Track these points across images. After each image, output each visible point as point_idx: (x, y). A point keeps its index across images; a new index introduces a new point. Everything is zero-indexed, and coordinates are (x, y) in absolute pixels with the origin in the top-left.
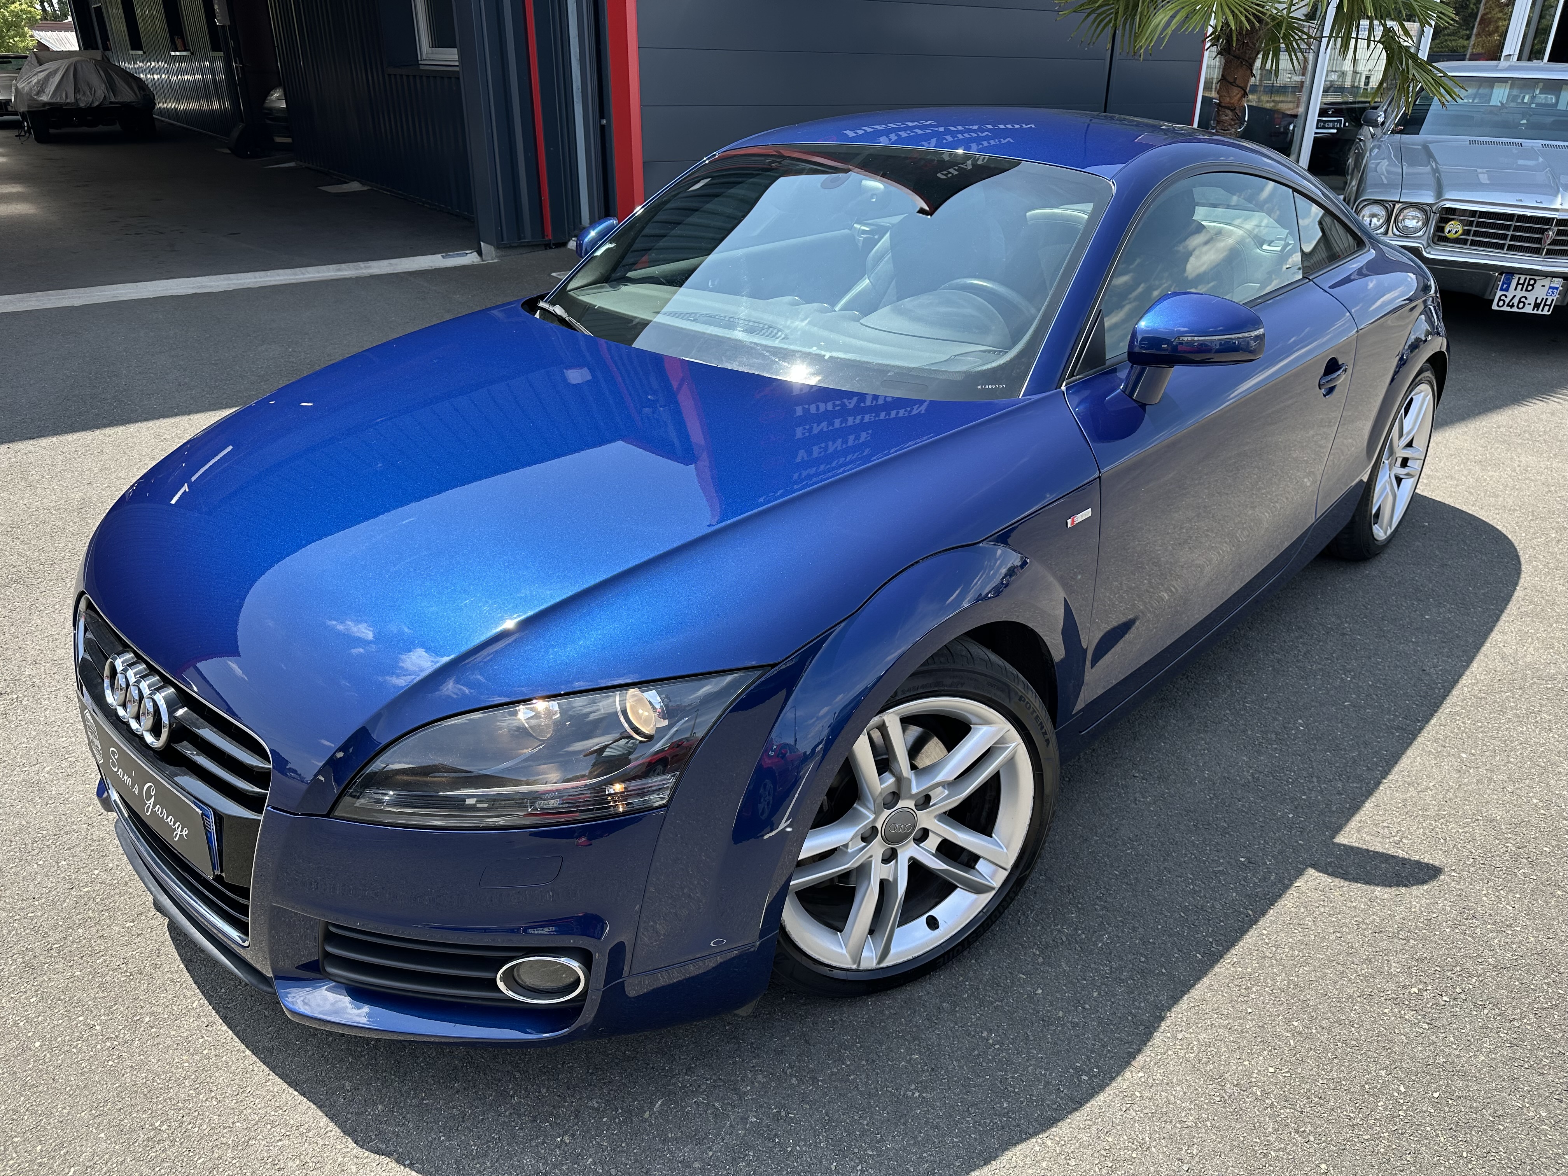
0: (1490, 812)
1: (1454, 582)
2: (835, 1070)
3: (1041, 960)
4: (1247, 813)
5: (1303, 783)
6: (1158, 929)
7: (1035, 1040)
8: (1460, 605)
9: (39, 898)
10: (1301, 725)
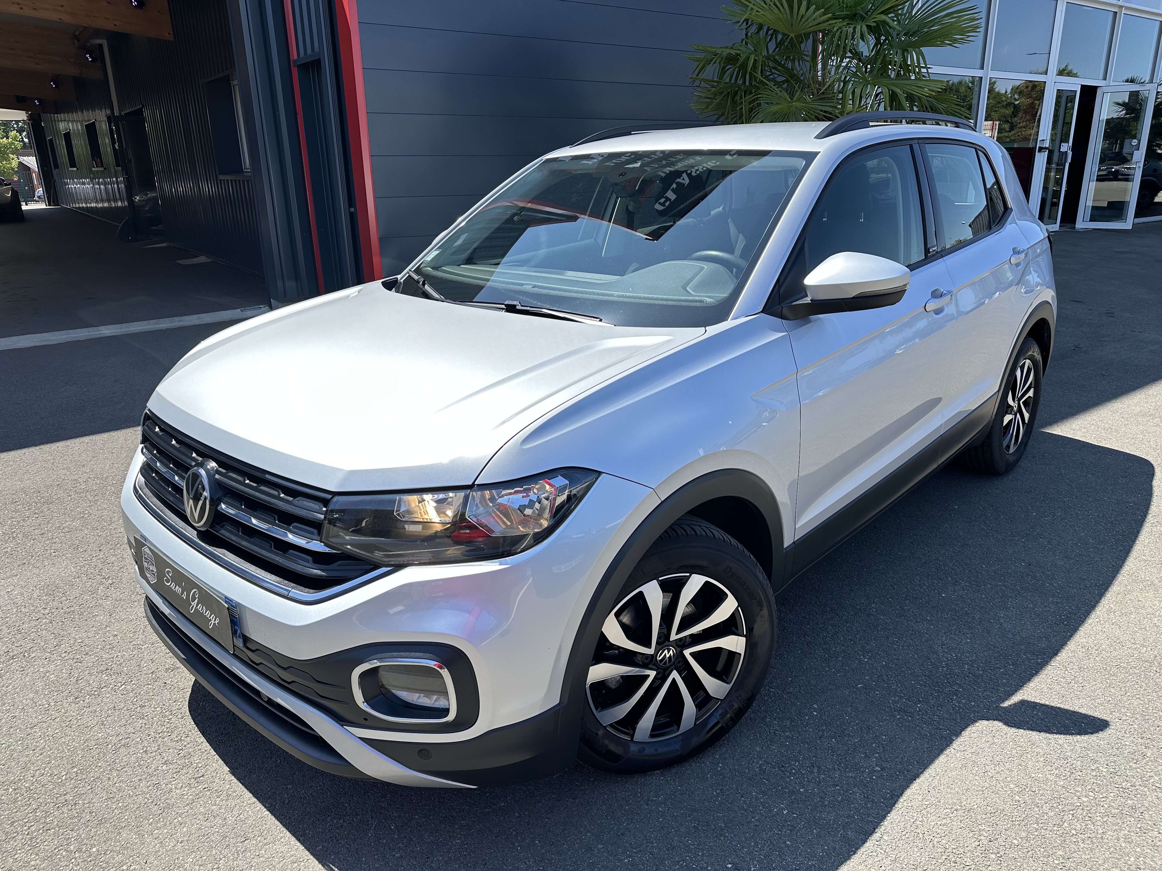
10: (815, 710)
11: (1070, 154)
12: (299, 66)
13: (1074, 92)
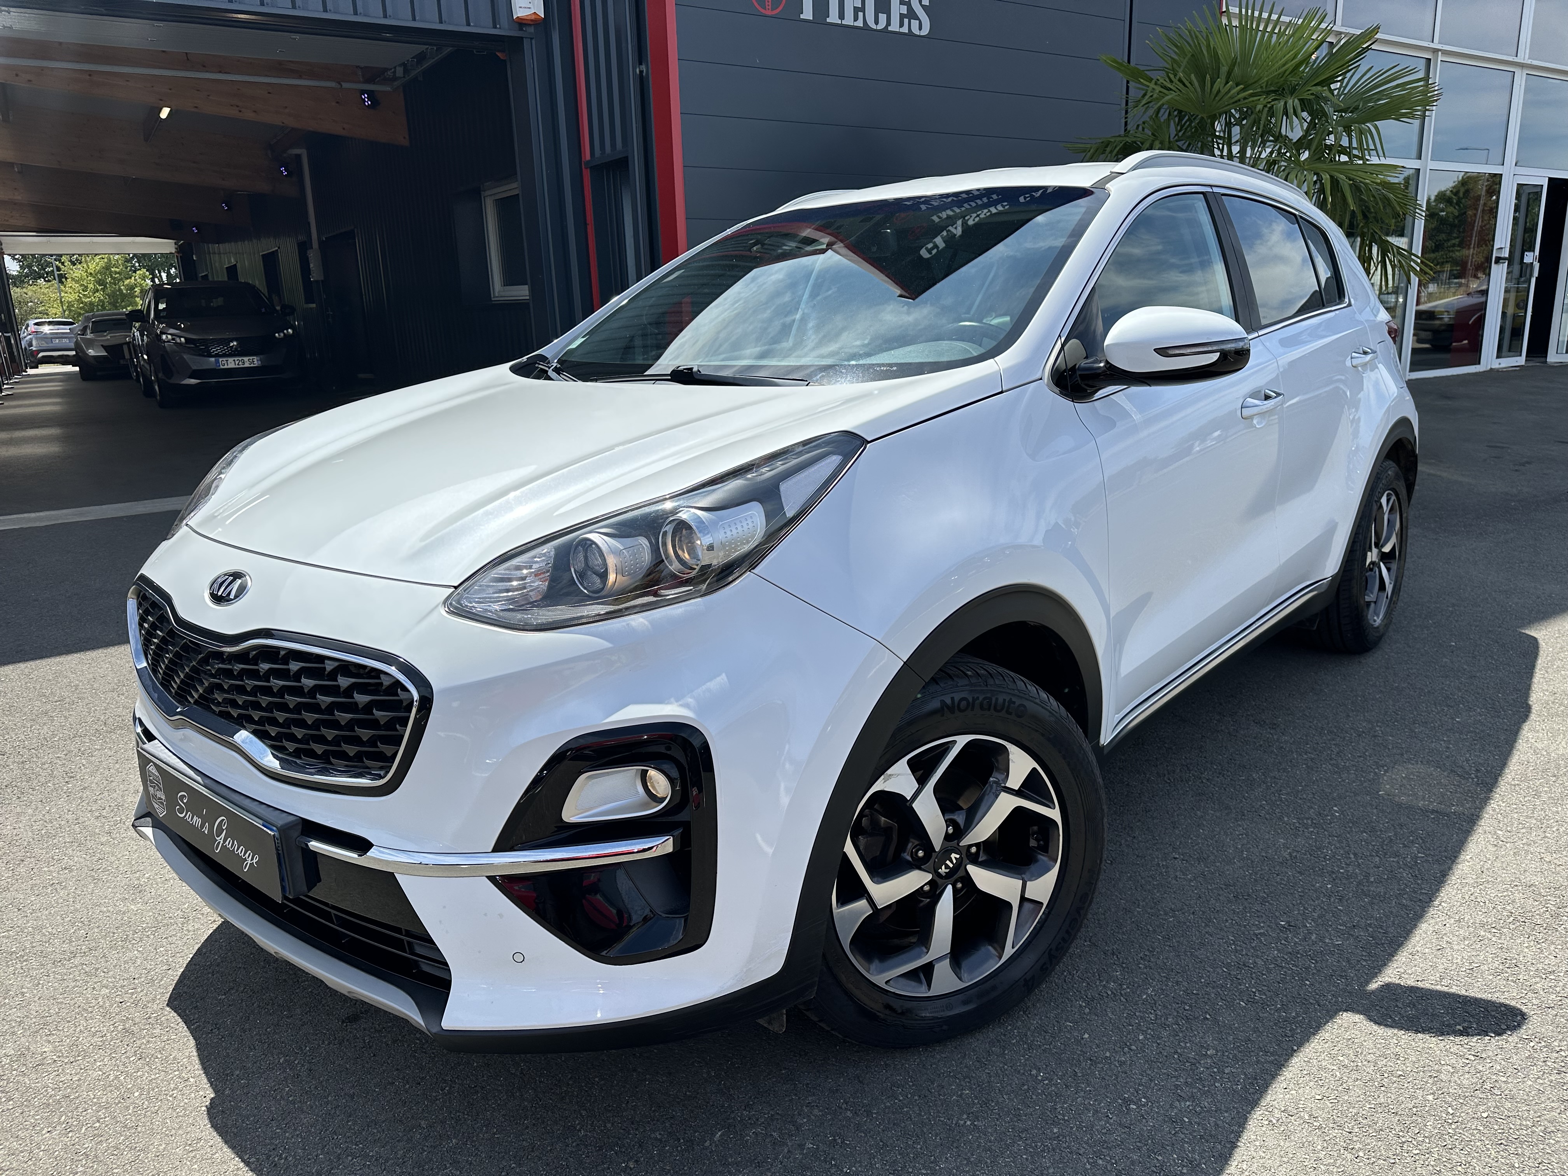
0: (1528, 879)
1: (1483, 690)
2: (888, 1104)
3: (1087, 1010)
4: (1286, 885)
6: (1201, 982)
7: (1083, 1076)
9: (138, 979)
10: (1336, 811)
11: (1537, 266)
12: (591, 168)
13: (1540, 187)
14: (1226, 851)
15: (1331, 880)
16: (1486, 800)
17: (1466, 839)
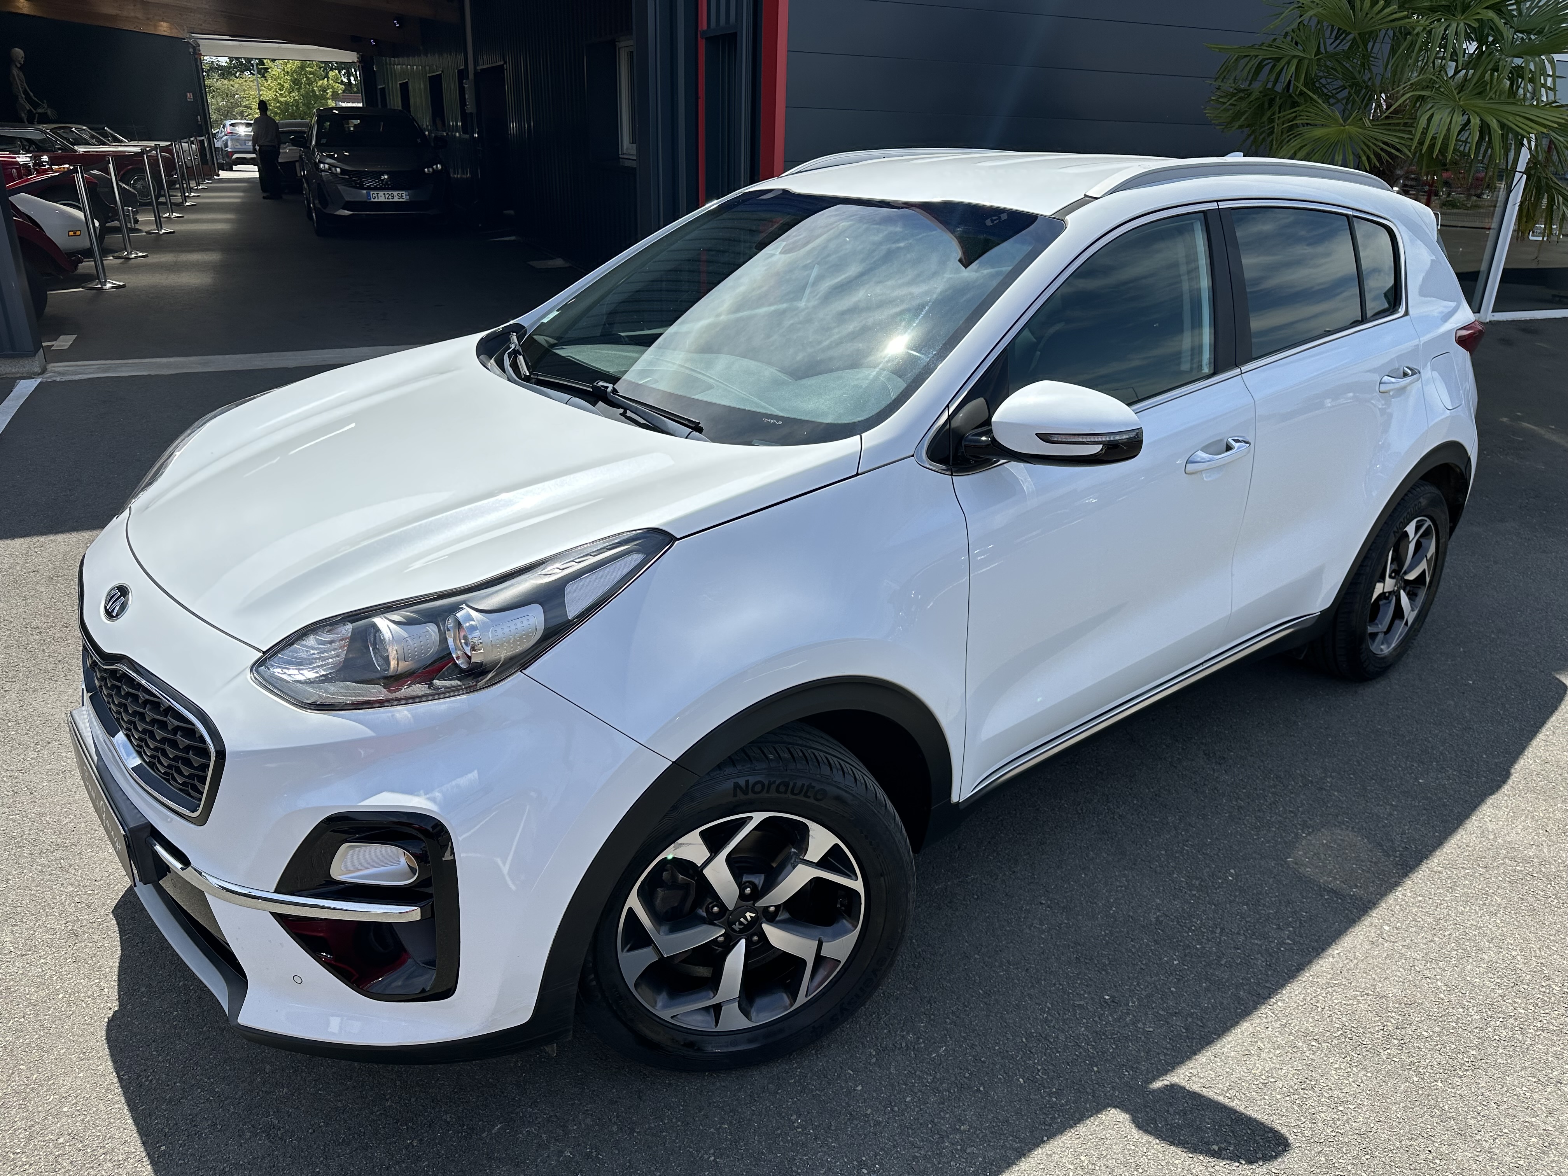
0: (1384, 988)
1: (1469, 747)
5: (1204, 932)
6: (994, 1050)
8: (1464, 772)
12: (708, 39)
14: (1096, 903)
15: (1183, 955)
16: (1392, 886)
17: (1347, 929)
